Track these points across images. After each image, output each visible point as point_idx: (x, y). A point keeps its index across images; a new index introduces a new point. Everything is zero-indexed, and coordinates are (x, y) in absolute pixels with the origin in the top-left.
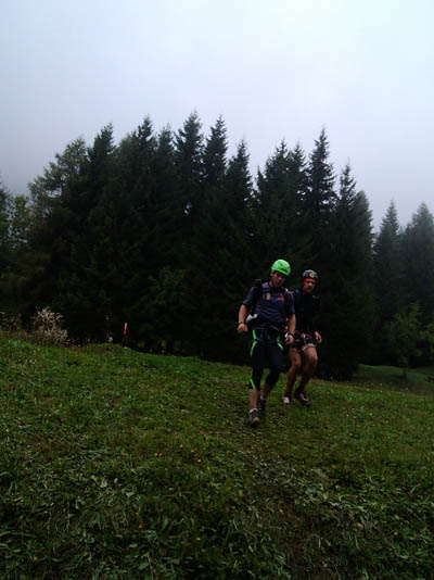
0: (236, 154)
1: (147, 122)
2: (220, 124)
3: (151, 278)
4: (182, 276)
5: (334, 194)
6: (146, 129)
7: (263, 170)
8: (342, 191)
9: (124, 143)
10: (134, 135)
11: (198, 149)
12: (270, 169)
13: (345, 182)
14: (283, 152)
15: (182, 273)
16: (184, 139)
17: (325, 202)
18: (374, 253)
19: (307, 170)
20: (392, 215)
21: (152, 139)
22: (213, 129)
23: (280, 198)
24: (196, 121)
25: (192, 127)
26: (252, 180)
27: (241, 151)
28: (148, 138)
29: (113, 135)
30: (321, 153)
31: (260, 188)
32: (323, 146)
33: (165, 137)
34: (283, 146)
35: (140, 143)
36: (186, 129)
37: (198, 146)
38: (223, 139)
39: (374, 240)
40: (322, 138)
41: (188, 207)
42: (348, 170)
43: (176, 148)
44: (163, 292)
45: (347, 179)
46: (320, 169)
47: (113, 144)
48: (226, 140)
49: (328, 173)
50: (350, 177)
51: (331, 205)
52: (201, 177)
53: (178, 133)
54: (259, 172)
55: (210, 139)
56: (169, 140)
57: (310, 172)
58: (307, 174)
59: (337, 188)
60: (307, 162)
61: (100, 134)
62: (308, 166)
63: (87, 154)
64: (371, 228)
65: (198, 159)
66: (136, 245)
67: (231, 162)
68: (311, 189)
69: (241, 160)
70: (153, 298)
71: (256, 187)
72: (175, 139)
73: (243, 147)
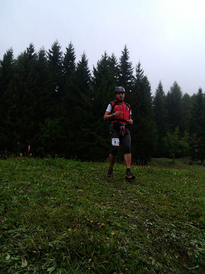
0: (81, 60)
1: (31, 46)
2: (71, 46)
3: (40, 124)
4: (57, 122)
5: (133, 77)
6: (31, 49)
7: (96, 66)
8: (137, 76)
9: (20, 57)
10: (25, 53)
11: (60, 59)
12: (100, 66)
13: (138, 71)
14: (106, 57)
16: (52, 54)
17: (129, 81)
18: (153, 105)
19: (119, 66)
20: (160, 87)
21: (35, 54)
22: (67, 49)
23: (106, 80)
24: (58, 45)
25: (56, 48)
26: (91, 72)
27: (84, 58)
28: (33, 54)
29: (13, 54)
30: (125, 57)
31: (95, 76)
32: (126, 53)
33: (42, 53)
34: (106, 55)
35: (29, 57)
36: (53, 49)
37: (60, 57)
38: (73, 53)
39: (153, 99)
40: (125, 50)
41: (57, 88)
42: (139, 65)
43: (48, 59)
44: (48, 131)
46: (125, 65)
47: (14, 58)
48: (75, 54)
49: (130, 66)
50: (141, 68)
51: (132, 82)
52: (63, 73)
53: (48, 52)
54: (94, 68)
55: (66, 53)
56: (44, 55)
57: (120, 67)
58: (119, 68)
59: (134, 74)
60: (118, 62)
61: (6, 53)
62: (119, 64)
64: (151, 94)
65: (60, 64)
66: (31, 108)
67: (78, 64)
68: (121, 75)
69: (84, 63)
70: (43, 134)
71: (93, 75)
72: (47, 54)
73: (84, 56)
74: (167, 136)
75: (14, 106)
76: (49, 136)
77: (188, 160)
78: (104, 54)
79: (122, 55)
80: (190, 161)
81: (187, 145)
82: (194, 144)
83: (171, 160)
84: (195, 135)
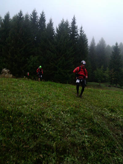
0: (49, 22)
1: (21, 12)
2: (43, 13)
3: (27, 59)
4: (37, 58)
5: (78, 35)
6: (21, 14)
7: (58, 27)
8: (80, 34)
9: (14, 18)
10: (17, 16)
11: (37, 20)
12: (60, 27)
13: (81, 31)
14: (63, 22)
15: (36, 57)
16: (32, 17)
17: (76, 37)
18: (89, 51)
19: (70, 27)
20: (93, 40)
22: (41, 15)
23: (63, 35)
24: (35, 12)
25: (34, 14)
26: (55, 30)
27: (51, 21)
28: (22, 17)
30: (74, 22)
31: (57, 32)
32: (74, 20)
33: (27, 16)
34: (63, 20)
35: (19, 18)
37: (37, 19)
38: (44, 17)
39: (89, 48)
40: (74, 18)
41: (36, 38)
42: (82, 28)
43: (30, 20)
44: (32, 63)
45: (81, 30)
46: (74, 27)
48: (45, 18)
49: (76, 28)
50: (83, 30)
51: (77, 38)
52: (39, 29)
53: (30, 15)
54: (57, 28)
55: (40, 17)
56: (28, 18)
57: (71, 28)
58: (70, 29)
59: (79, 33)
62: (70, 26)
63: (3, 21)
65: (37, 23)
66: (22, 49)
67: (48, 25)
68: (72, 33)
69: (51, 24)
70: (29, 65)
71: (56, 32)
72: (30, 17)
73: (51, 20)
74: (96, 70)
75: (13, 47)
76: (32, 66)
77: (108, 84)
78: (62, 20)
79: (72, 21)
80: (110, 85)
81: (107, 75)
82: (112, 75)
83: (98, 84)
84: (112, 70)
